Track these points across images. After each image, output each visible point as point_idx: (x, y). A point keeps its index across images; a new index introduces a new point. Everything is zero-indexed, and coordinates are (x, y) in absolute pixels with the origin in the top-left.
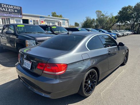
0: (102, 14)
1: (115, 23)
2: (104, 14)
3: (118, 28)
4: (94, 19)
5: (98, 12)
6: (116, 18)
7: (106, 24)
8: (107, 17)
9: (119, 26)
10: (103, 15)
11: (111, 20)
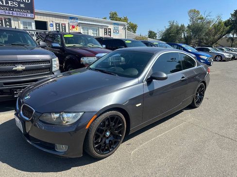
0: (199, 16)
1: (224, 33)
2: (203, 16)
3: (230, 43)
4: (183, 26)
5: (194, 13)
6: (227, 23)
7: (207, 34)
8: (209, 23)
9: (232, 39)
10: (202, 18)
11: (217, 28)
